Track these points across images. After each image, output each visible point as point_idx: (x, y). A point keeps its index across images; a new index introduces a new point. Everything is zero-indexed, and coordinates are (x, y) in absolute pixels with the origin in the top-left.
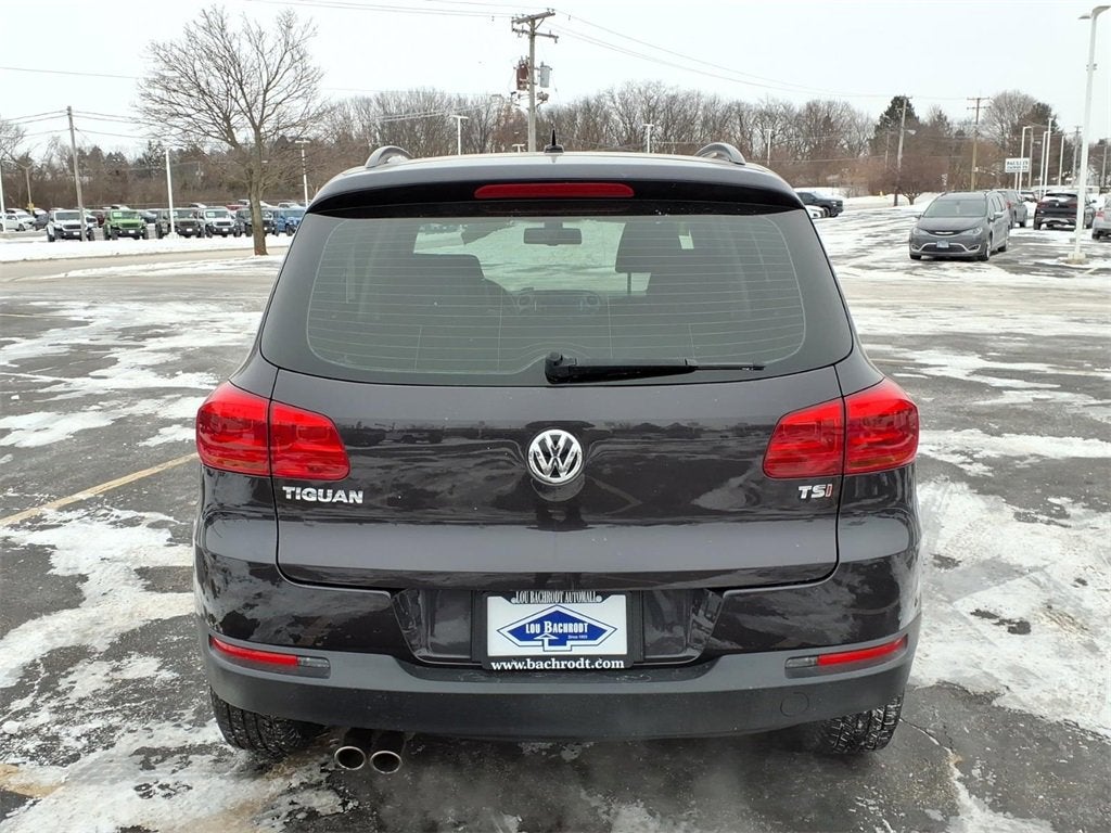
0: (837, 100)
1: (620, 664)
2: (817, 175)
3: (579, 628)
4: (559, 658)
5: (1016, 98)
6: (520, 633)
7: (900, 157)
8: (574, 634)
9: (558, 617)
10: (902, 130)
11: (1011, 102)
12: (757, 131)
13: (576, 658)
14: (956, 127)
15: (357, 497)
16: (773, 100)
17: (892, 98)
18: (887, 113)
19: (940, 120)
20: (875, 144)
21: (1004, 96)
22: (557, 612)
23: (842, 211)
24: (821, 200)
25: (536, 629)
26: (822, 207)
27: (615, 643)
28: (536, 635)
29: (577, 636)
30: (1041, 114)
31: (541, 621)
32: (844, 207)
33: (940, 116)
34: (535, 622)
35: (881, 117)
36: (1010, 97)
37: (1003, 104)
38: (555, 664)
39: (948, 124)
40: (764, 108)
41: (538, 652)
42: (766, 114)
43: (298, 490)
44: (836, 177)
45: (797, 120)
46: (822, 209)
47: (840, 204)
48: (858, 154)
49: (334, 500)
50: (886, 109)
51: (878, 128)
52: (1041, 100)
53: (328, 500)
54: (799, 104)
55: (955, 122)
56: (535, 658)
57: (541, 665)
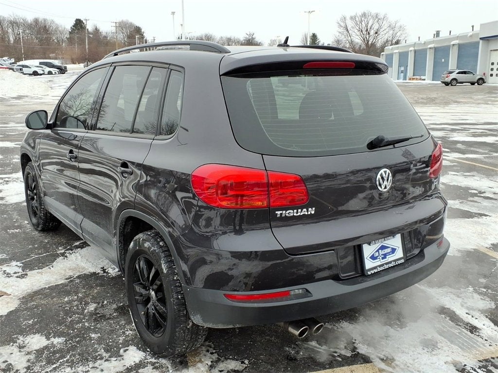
0: (48, 18)
1: (403, 261)
2: (45, 53)
3: (389, 250)
4: (386, 264)
5: (127, 23)
6: (373, 258)
7: (87, 47)
8: (388, 253)
9: (383, 248)
10: (86, 35)
11: (126, 25)
12: (10, 31)
13: (390, 262)
14: (104, 34)
15: (312, 211)
16: (16, 16)
17: (75, 19)
18: (73, 26)
19: (97, 31)
20: (70, 40)
21: (122, 22)
22: (382, 245)
23: (67, 71)
24: (56, 66)
25: (377, 254)
26: (58, 69)
27: (399, 254)
28: (378, 257)
29: (389, 253)
30: (138, 30)
31: (378, 251)
32: (68, 69)
33: (96, 29)
34: (376, 252)
35: (71, 28)
36: (125, 22)
37: (122, 26)
38: (386, 267)
39: (100, 33)
40: (12, 19)
41: (379, 263)
42: (14, 23)
43: (284, 212)
44: (54, 55)
45: (30, 26)
46: (58, 70)
47: (66, 68)
48: (62, 44)
49: (301, 214)
50: (73, 24)
51: (70, 33)
52: (138, 25)
53: (299, 214)
54: (30, 18)
55: (104, 32)
56: (380, 266)
57: (382, 268)
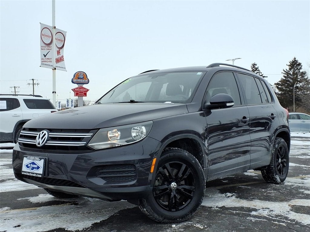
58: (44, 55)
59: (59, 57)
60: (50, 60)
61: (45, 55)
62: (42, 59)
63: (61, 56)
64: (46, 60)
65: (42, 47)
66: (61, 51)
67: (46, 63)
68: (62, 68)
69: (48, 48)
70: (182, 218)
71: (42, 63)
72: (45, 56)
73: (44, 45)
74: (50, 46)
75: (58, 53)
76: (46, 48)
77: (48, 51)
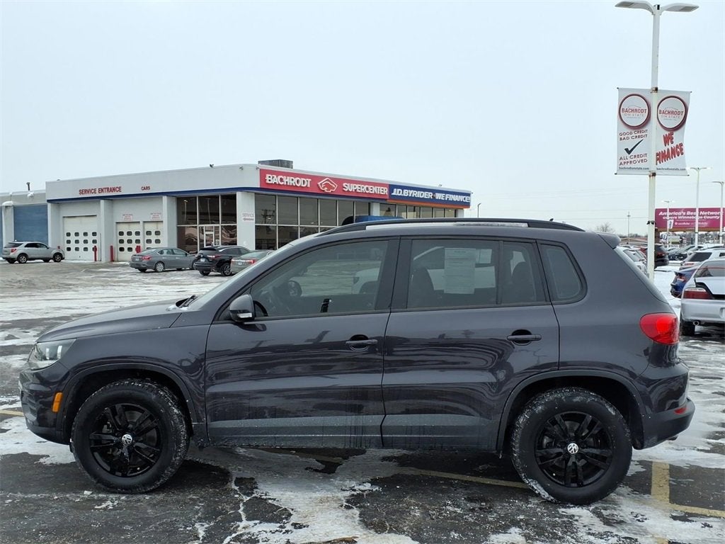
58: (627, 150)
59: (668, 149)
60: (643, 158)
61: (630, 150)
62: (621, 159)
63: (674, 145)
64: (632, 160)
65: (621, 134)
66: (676, 134)
67: (633, 166)
68: (677, 169)
69: (637, 135)
70: (126, 489)
71: (621, 166)
72: (629, 152)
73: (627, 130)
74: (644, 129)
75: (668, 139)
76: (633, 134)
77: (638, 140)
